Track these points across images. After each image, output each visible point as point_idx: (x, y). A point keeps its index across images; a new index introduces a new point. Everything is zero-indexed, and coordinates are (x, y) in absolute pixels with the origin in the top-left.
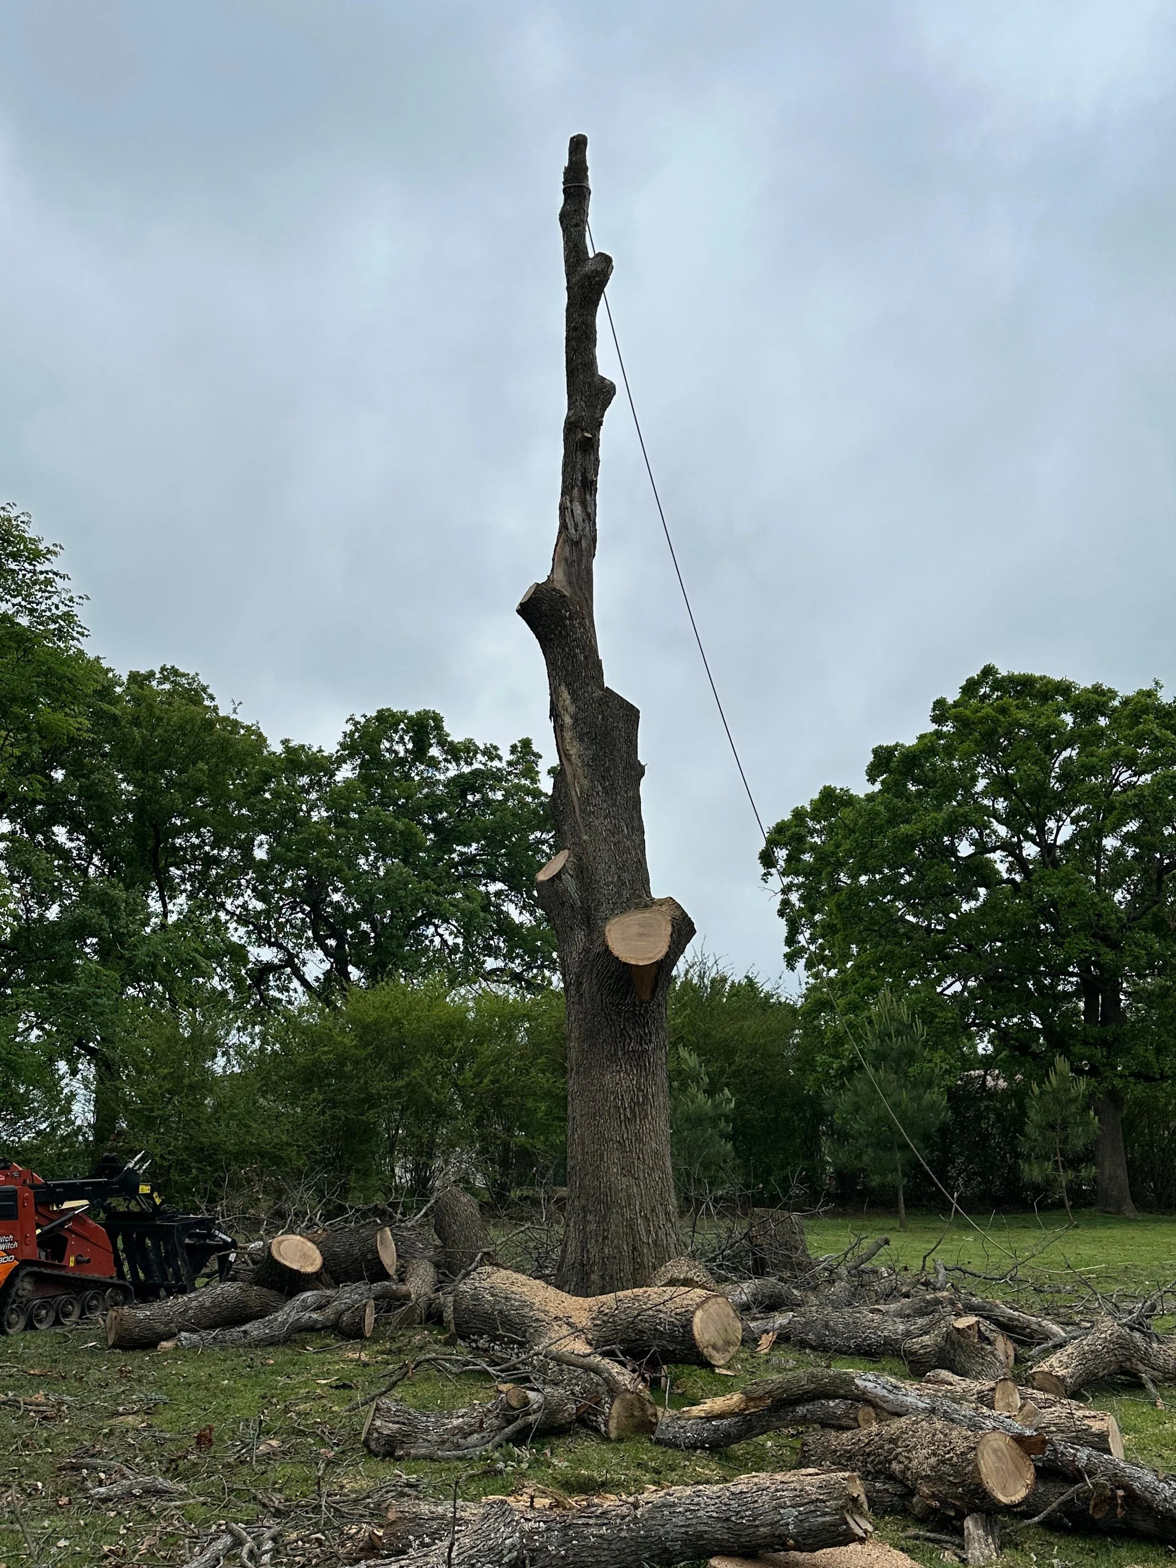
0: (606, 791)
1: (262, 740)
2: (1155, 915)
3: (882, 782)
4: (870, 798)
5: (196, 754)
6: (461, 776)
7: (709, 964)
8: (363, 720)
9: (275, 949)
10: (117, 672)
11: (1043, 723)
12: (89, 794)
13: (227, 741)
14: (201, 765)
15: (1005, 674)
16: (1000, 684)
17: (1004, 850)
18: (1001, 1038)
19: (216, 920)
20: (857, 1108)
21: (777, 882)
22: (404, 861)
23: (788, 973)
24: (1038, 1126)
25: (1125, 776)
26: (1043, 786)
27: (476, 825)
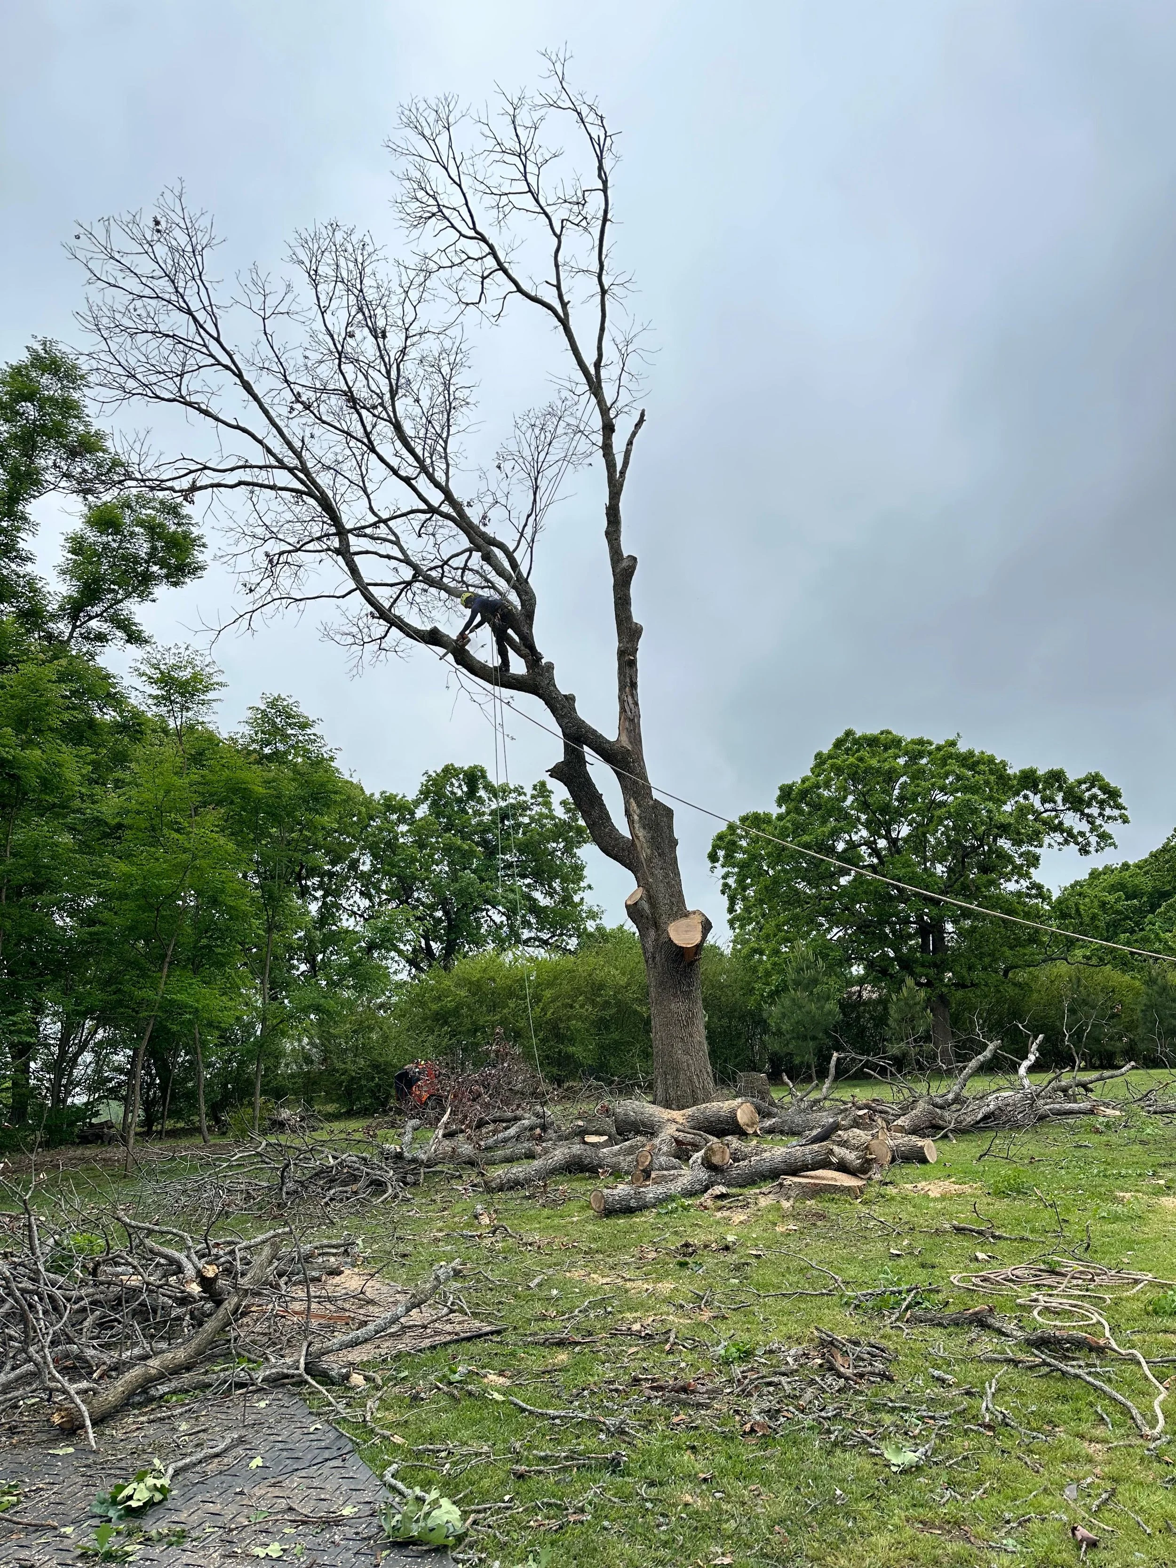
0: (660, 855)
2: (962, 883)
3: (787, 806)
4: (780, 818)
6: (500, 808)
11: (887, 766)
15: (860, 734)
16: (857, 741)
17: (866, 845)
18: (870, 965)
20: (784, 1015)
21: (720, 871)
24: (895, 1020)
25: (940, 795)
26: (888, 805)
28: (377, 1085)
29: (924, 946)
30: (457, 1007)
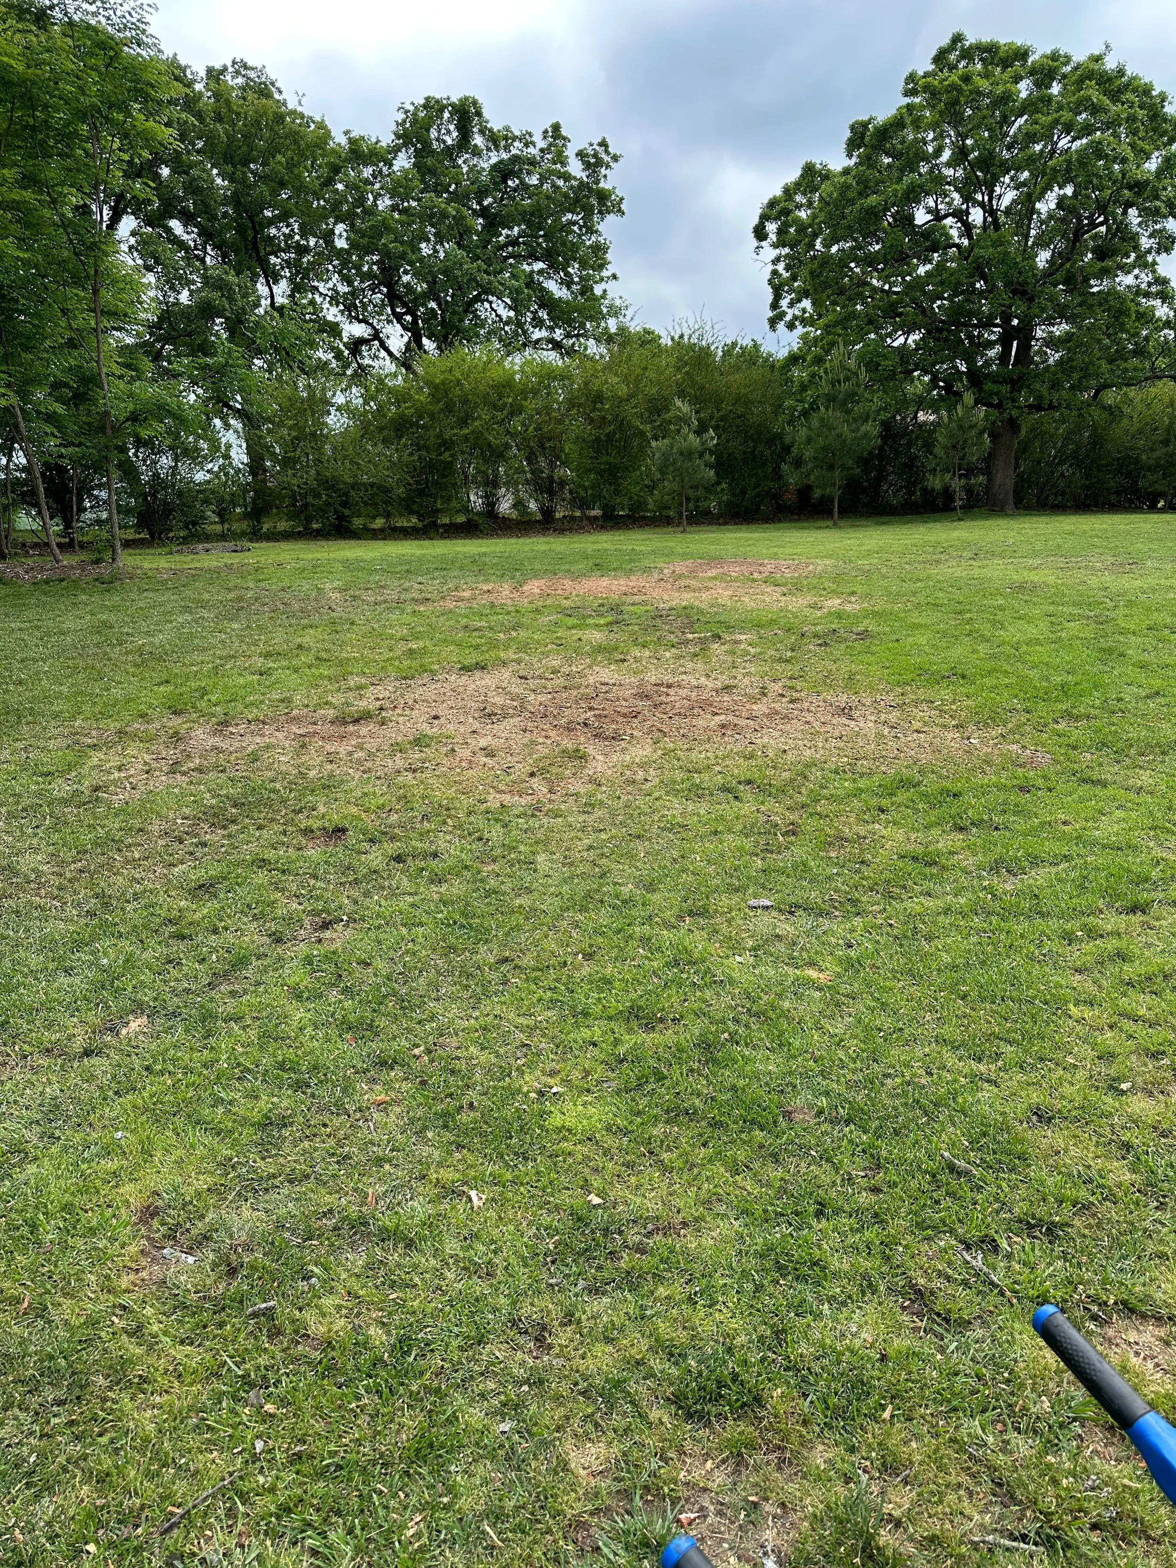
1: (328, 135)
2: (1068, 271)
3: (859, 156)
4: (846, 171)
5: (274, 147)
6: (501, 162)
7: (706, 328)
8: (412, 108)
9: (363, 325)
10: (194, 69)
11: (1002, 91)
12: (193, 189)
13: (299, 133)
14: (279, 157)
15: (974, 41)
16: (967, 54)
17: (954, 217)
19: (312, 302)
21: (769, 253)
22: (459, 244)
23: (770, 335)
25: (1063, 143)
26: (994, 156)
27: (517, 210)
29: (1004, 357)
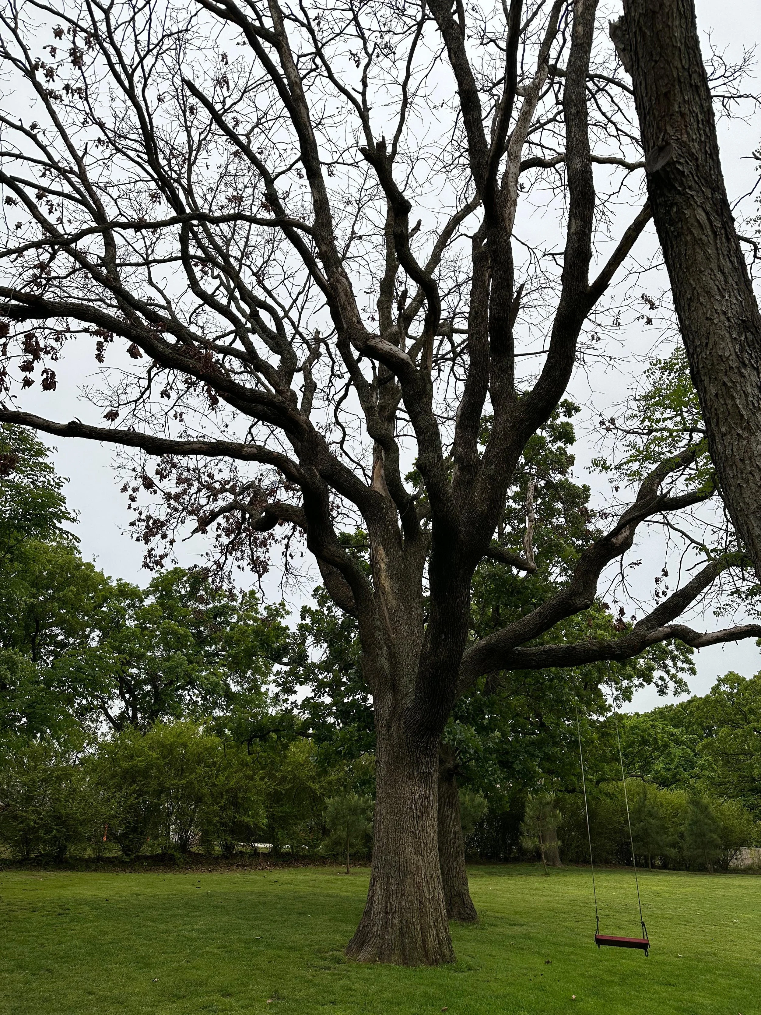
0: (406, 609)
5: (68, 583)
13: (88, 576)
14: (72, 588)
28: (55, 837)
30: (147, 767)
